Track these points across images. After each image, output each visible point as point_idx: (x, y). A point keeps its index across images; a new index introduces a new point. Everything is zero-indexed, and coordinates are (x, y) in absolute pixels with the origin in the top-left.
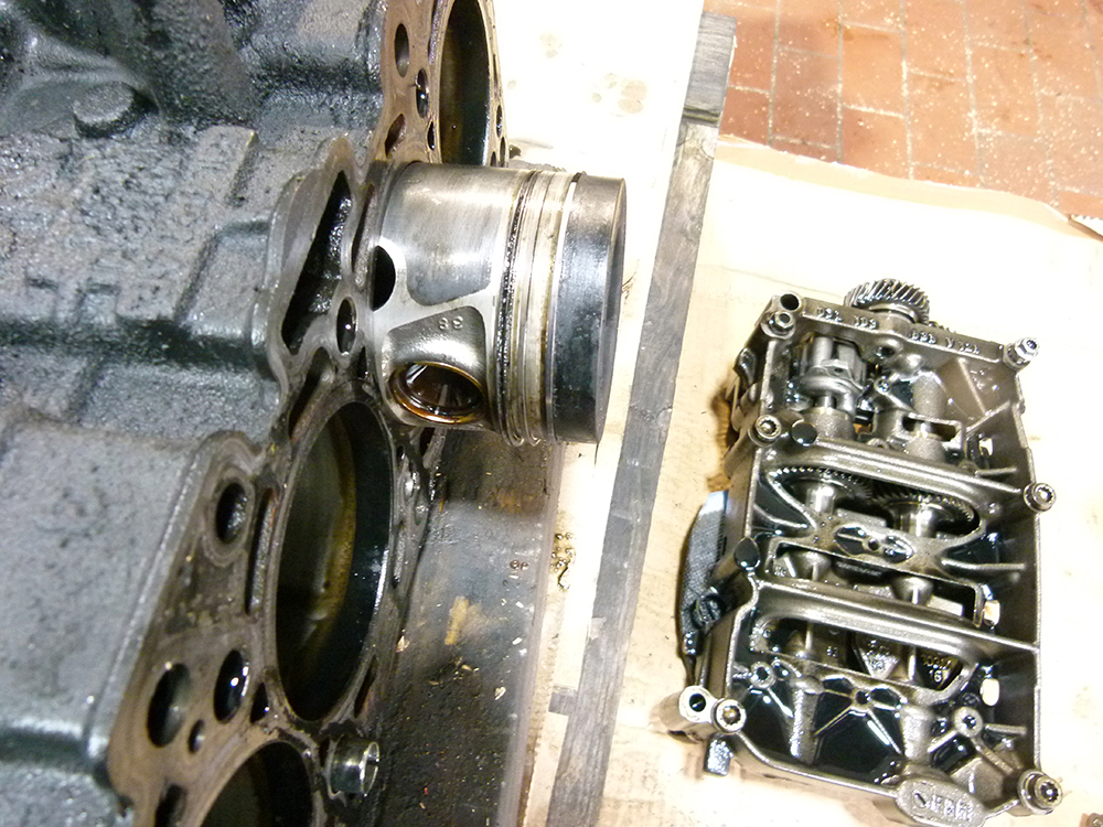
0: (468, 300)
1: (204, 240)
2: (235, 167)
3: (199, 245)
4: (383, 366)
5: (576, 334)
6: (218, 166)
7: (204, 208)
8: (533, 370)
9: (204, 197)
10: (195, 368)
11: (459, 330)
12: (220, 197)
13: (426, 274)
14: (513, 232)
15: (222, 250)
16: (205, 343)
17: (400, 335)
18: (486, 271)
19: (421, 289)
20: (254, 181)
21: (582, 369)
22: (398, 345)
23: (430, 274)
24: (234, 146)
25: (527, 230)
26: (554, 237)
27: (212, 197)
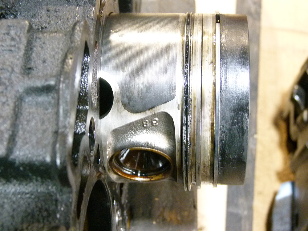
0: (162, 108)
1: (14, 100)
2: (22, 47)
3: (11, 104)
4: (107, 153)
5: (233, 123)
6: (13, 49)
7: (10, 79)
8: (206, 148)
9: (8, 71)
10: (15, 181)
11: (156, 126)
12: (17, 70)
13: (133, 93)
14: (187, 62)
15: (25, 106)
16: (24, 168)
17: (118, 133)
18: (172, 89)
19: (131, 103)
20: (34, 55)
21: (237, 145)
22: (117, 139)
23: (136, 92)
24: (18, 34)
25: (195, 59)
26: (214, 63)
27: (13, 70)
